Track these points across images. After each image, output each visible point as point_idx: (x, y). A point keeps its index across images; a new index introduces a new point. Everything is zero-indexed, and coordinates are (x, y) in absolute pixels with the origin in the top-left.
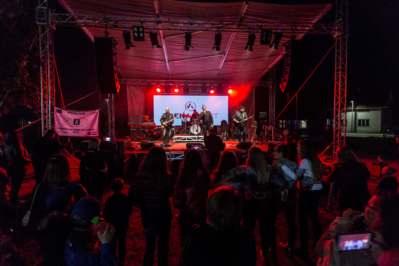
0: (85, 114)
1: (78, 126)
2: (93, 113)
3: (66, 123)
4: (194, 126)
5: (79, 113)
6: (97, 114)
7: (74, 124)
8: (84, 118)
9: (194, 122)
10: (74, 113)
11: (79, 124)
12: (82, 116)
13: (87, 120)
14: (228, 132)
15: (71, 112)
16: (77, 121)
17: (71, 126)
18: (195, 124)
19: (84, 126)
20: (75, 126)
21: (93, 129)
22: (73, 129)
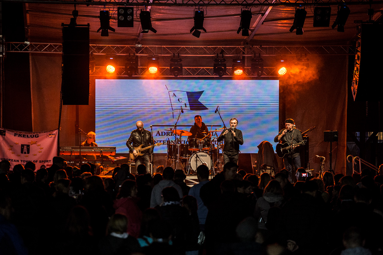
0: (38, 137)
1: (27, 155)
2: (50, 135)
3: (11, 151)
4: (197, 156)
5: (31, 136)
6: (55, 137)
7: (22, 152)
8: (35, 143)
9: (197, 146)
10: (23, 135)
11: (28, 153)
12: (34, 139)
13: (40, 145)
14: (274, 170)
15: (18, 133)
16: (25, 148)
17: (18, 156)
18: (200, 152)
19: (36, 155)
20: (23, 155)
21: (49, 160)
22: (21, 161)
